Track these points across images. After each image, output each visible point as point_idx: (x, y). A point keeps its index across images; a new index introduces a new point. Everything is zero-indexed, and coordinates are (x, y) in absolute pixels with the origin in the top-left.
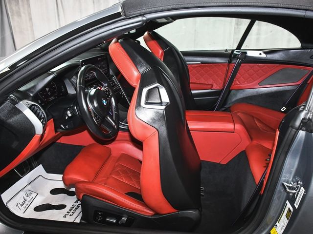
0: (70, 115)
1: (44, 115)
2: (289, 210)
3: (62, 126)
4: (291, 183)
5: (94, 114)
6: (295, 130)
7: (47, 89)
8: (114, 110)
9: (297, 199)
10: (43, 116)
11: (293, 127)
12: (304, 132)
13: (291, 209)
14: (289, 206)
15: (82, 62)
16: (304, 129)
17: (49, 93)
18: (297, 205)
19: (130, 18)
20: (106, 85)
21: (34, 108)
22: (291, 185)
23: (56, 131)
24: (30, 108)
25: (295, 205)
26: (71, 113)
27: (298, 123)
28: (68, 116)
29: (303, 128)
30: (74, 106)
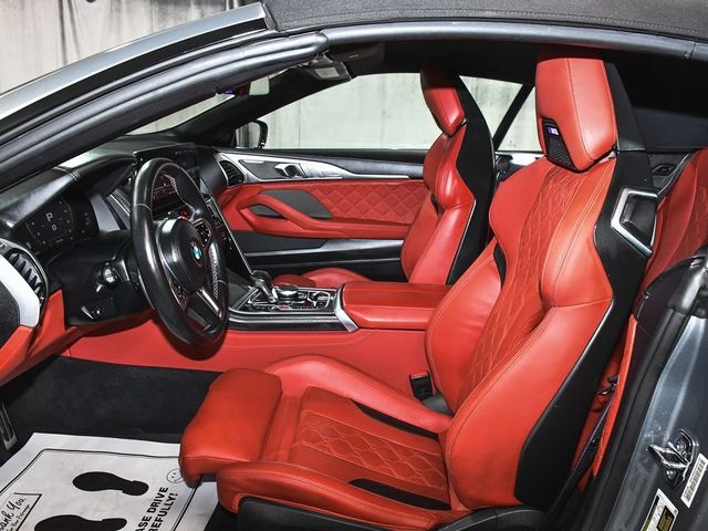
0: (110, 280)
1: (43, 279)
2: (667, 511)
3: (84, 309)
4: (667, 447)
5: (173, 279)
6: (679, 315)
7: (49, 216)
8: (215, 274)
9: (689, 484)
10: (39, 280)
11: (676, 308)
12: (702, 322)
13: (672, 508)
14: (664, 501)
15: (139, 155)
16: (703, 313)
17: (54, 228)
18: (688, 498)
19: (288, 35)
20: (198, 212)
21: (18, 256)
22: (669, 451)
23: (67, 325)
24: (7, 256)
25: (683, 498)
26: (113, 274)
27: (688, 299)
28: (106, 283)
29: (699, 310)
30: (118, 259)
